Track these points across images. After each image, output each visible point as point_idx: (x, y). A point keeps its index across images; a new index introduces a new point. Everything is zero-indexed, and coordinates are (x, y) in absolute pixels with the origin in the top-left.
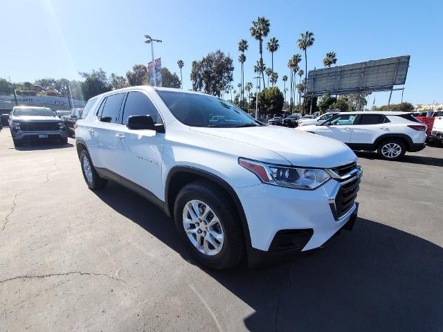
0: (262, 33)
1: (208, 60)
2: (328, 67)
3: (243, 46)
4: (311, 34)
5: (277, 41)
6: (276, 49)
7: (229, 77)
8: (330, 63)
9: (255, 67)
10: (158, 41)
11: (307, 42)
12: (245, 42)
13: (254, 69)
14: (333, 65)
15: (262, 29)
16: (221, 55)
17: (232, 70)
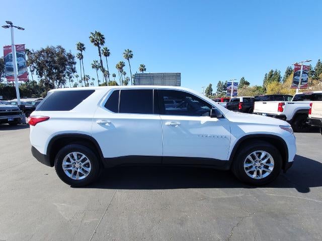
0: (99, 42)
1: (49, 52)
2: (142, 73)
3: (81, 47)
4: (131, 51)
5: (108, 50)
6: (109, 55)
7: (72, 69)
8: (143, 70)
9: (93, 64)
10: (19, 28)
11: (129, 56)
12: (82, 45)
13: (92, 65)
14: (144, 72)
15: (99, 40)
16: (63, 50)
17: (75, 64)
